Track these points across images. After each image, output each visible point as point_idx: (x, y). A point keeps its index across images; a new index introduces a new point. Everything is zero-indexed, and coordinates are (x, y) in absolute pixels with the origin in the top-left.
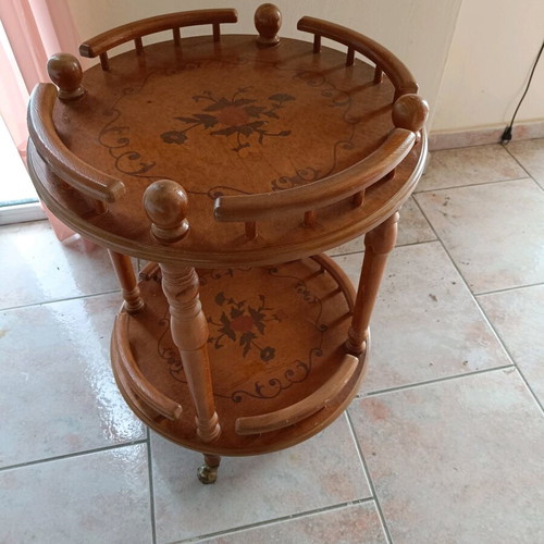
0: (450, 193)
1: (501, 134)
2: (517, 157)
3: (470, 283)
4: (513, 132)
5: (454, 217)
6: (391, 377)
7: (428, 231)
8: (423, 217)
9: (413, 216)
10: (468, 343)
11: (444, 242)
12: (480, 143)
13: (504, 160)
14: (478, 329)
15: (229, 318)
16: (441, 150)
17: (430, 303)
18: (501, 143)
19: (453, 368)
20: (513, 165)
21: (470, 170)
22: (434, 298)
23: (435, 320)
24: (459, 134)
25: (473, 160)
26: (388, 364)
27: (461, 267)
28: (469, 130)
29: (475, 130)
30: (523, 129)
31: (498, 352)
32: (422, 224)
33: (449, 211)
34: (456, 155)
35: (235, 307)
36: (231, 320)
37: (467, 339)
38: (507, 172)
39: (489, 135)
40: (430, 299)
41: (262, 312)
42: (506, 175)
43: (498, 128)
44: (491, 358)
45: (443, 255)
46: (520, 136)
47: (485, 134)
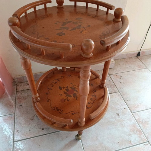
0: (122, 74)
1: (137, 54)
2: (142, 61)
3: (130, 108)
4: (140, 53)
5: (124, 83)
6: (104, 149)
7: (115, 88)
8: (113, 84)
9: (110, 83)
10: (131, 133)
11: (121, 92)
12: (130, 57)
13: (138, 62)
14: (134, 127)
15: (66, 92)
16: (118, 59)
17: (117, 117)
18: (137, 57)
19: (126, 144)
20: (141, 64)
21: (128, 66)
22: (118, 115)
23: (119, 124)
24: (124, 54)
25: (128, 63)
26: (103, 143)
27: (127, 102)
28: (127, 53)
29: (129, 53)
30: (144, 52)
31: (142, 136)
32: (113, 86)
33: (122, 81)
34: (123, 61)
35: (66, 88)
36: (67, 92)
37: (131, 131)
38: (139, 67)
39: (133, 54)
40: (117, 115)
41: (74, 87)
42: (139, 68)
43: (136, 52)
44: (139, 139)
45: (120, 97)
46: (143, 54)
47: (132, 54)
